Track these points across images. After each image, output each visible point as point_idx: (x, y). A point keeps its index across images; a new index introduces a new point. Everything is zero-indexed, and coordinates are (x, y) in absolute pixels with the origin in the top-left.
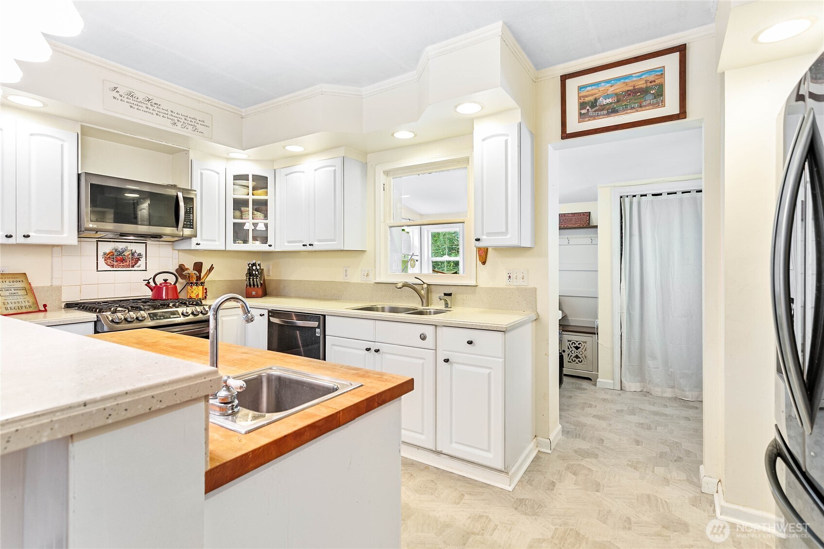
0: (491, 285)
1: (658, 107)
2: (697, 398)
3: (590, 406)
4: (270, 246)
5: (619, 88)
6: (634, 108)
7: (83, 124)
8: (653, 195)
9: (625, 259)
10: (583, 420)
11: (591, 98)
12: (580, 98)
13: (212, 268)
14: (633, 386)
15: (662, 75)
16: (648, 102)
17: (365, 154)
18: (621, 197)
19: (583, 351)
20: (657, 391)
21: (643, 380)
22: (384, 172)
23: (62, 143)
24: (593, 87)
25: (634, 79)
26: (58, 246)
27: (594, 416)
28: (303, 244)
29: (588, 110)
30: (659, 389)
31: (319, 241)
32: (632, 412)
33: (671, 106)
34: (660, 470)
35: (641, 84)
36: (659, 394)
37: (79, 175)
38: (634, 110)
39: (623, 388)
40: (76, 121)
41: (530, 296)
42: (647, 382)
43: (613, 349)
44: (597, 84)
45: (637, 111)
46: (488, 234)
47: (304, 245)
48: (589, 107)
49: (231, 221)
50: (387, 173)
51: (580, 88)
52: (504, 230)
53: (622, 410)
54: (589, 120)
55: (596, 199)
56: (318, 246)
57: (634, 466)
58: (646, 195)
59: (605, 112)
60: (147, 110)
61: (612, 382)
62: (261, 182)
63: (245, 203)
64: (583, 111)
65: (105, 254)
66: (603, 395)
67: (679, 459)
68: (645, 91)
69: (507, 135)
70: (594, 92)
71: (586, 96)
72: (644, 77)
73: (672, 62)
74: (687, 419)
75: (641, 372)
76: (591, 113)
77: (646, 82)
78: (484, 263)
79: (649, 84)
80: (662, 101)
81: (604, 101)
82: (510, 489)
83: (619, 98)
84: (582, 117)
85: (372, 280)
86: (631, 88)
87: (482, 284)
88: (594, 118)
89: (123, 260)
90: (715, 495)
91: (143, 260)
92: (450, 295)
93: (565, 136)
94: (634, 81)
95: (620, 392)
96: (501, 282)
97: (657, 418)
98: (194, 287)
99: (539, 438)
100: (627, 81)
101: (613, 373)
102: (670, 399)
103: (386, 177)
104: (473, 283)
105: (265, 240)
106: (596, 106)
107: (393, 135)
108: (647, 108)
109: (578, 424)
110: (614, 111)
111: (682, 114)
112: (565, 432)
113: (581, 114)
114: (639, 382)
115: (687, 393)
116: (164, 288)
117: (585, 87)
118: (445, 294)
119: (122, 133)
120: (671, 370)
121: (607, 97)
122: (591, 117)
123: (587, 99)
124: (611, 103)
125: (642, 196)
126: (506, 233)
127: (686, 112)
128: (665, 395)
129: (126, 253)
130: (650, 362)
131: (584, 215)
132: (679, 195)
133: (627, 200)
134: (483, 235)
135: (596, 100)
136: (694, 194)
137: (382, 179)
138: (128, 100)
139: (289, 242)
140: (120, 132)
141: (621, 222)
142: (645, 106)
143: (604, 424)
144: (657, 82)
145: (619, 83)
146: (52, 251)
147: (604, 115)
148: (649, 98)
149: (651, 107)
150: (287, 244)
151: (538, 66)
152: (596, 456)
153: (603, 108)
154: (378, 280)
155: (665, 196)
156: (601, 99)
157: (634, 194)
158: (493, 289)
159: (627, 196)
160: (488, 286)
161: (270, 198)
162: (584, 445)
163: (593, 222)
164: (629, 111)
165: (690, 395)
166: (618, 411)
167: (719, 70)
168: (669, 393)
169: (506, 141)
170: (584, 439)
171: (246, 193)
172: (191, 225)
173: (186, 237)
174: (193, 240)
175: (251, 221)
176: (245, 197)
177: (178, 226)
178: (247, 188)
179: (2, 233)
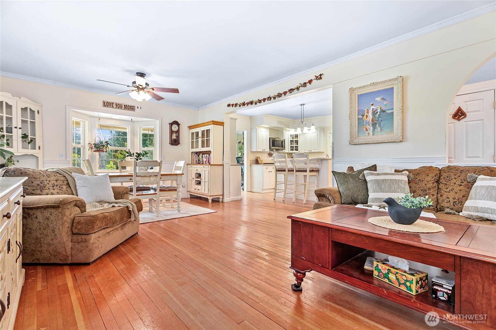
4: (299, 151)
7: (270, 128)
17: (324, 129)
22: (329, 133)
23: (268, 133)
28: (309, 151)
37: (270, 138)
49: (290, 145)
56: (313, 151)
60: (282, 125)
62: (297, 136)
65: (269, 153)
89: (270, 155)
91: (273, 155)
105: (297, 150)
119: (274, 128)
129: (271, 153)
137: (328, 135)
138: (280, 123)
146: (263, 153)
150: (303, 151)
161: (299, 140)
171: (293, 139)
172: (284, 147)
173: (283, 149)
174: (284, 150)
175: (294, 145)
176: (293, 140)
177: (282, 147)
178: (293, 137)
179: (262, 150)
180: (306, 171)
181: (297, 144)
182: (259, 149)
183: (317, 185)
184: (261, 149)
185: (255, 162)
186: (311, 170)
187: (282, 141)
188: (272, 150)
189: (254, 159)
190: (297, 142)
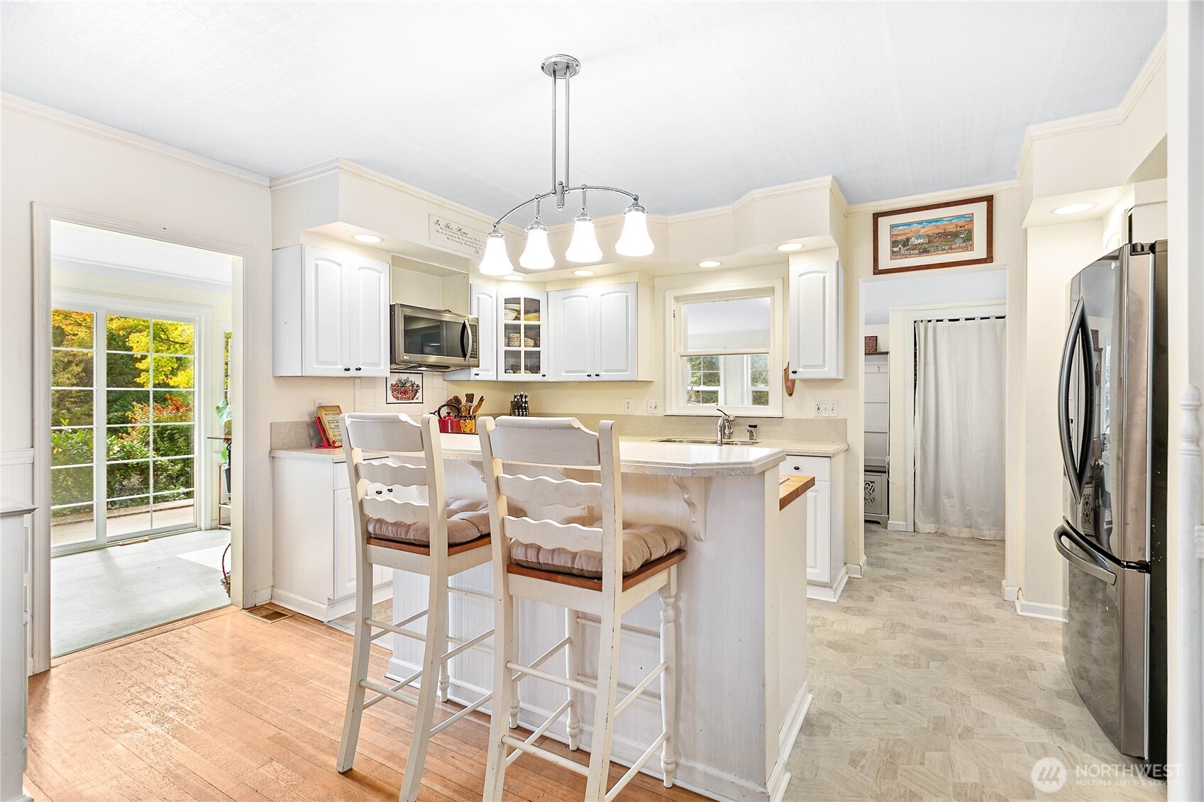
0: (798, 416)
1: (967, 250)
2: (995, 537)
3: (887, 545)
4: (544, 376)
5: (930, 230)
6: (944, 250)
7: (394, 254)
8: (950, 320)
9: (919, 390)
10: (881, 554)
11: (903, 238)
12: (892, 236)
13: (482, 400)
14: (926, 527)
15: (972, 221)
16: (958, 245)
17: (653, 278)
18: (915, 322)
19: (871, 492)
20: (953, 531)
21: (937, 521)
22: (674, 298)
23: (378, 274)
24: (905, 227)
25: (945, 223)
26: (359, 377)
27: (893, 552)
28: (587, 374)
29: (900, 248)
30: (955, 529)
31: (606, 371)
32: (931, 549)
33: (979, 251)
34: (967, 588)
35: (952, 228)
36: (956, 534)
37: (392, 307)
38: (945, 252)
39: (916, 530)
40: (388, 251)
41: (839, 427)
42: (943, 522)
43: (905, 488)
44: (909, 224)
45: (947, 253)
46: (805, 367)
47: (588, 376)
48: (901, 245)
49: (503, 348)
50: (677, 299)
51: (892, 227)
52: (821, 364)
53: (920, 548)
54: (901, 258)
55: (888, 323)
56: (605, 376)
57: (943, 586)
58: (942, 321)
59: (917, 252)
60: (458, 240)
61: (905, 523)
62: (533, 307)
63: (516, 329)
64: (895, 249)
65: (392, 385)
66: (896, 536)
67: (982, 581)
68: (955, 235)
69: (826, 273)
70: (907, 231)
71: (898, 235)
72: (954, 221)
73: (980, 210)
74: (987, 554)
75: (935, 512)
76: (903, 252)
77: (956, 226)
78: (791, 395)
79: (959, 229)
80: (971, 245)
81: (914, 241)
82: (835, 601)
83: (930, 240)
84: (894, 254)
85: (660, 412)
86: (942, 231)
87: (787, 416)
88: (906, 256)
89: (405, 392)
90: (1016, 601)
91: (420, 391)
92: (755, 426)
93: (877, 271)
94: (945, 225)
95: (913, 534)
96: (809, 413)
97: (956, 553)
98: (467, 421)
99: (849, 565)
100: (938, 224)
101: (906, 513)
102: (966, 539)
103: (675, 303)
104: (780, 415)
105: (535, 369)
106: (908, 245)
107: (698, 264)
108: (957, 250)
109: (879, 558)
110: (925, 251)
111: (989, 259)
112: (869, 563)
113: (893, 252)
114: (933, 523)
115: (984, 532)
116: (449, 421)
117: (897, 226)
118: (750, 426)
119: (420, 261)
120: (968, 508)
121: (919, 237)
122: (903, 255)
123: (899, 238)
124: (923, 243)
125: (938, 321)
126: (823, 366)
127: (992, 257)
128: (962, 535)
129: (408, 385)
130: (946, 501)
131: (870, 339)
132: (978, 321)
133: (922, 326)
134: (799, 367)
135: (908, 239)
136: (993, 320)
137: (671, 305)
138: (446, 232)
139: (566, 372)
140: (418, 260)
141: (915, 349)
142: (955, 249)
143: (905, 558)
144: (966, 227)
145: (930, 225)
146: (354, 383)
147: (915, 254)
148: (959, 242)
149: (961, 250)
150: (564, 374)
151: (850, 201)
152: (905, 580)
153: (915, 247)
154: (668, 413)
155: (962, 322)
156: (913, 239)
157: (930, 319)
158: (801, 420)
159: (922, 321)
160: (795, 417)
161: (542, 323)
162: (890, 573)
163: (882, 348)
164: (939, 252)
165: (988, 534)
166: (916, 548)
167: (1024, 226)
168: (965, 533)
169: (824, 278)
170: (889, 569)
171: (517, 318)
172: (475, 355)
173: (469, 367)
174: (474, 370)
175: (523, 349)
176: (517, 322)
177: (464, 355)
178: (519, 312)
179: (341, 367)
180: (593, 579)
181: (537, 345)
182: (318, 362)
183: (673, 665)
184: (336, 364)
185: (304, 434)
186: (636, 565)
187: (464, 326)
188: (414, 368)
189: (307, 419)
190: (534, 333)
